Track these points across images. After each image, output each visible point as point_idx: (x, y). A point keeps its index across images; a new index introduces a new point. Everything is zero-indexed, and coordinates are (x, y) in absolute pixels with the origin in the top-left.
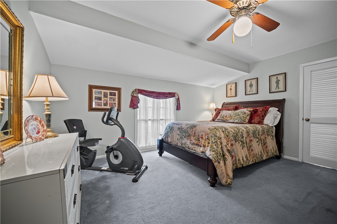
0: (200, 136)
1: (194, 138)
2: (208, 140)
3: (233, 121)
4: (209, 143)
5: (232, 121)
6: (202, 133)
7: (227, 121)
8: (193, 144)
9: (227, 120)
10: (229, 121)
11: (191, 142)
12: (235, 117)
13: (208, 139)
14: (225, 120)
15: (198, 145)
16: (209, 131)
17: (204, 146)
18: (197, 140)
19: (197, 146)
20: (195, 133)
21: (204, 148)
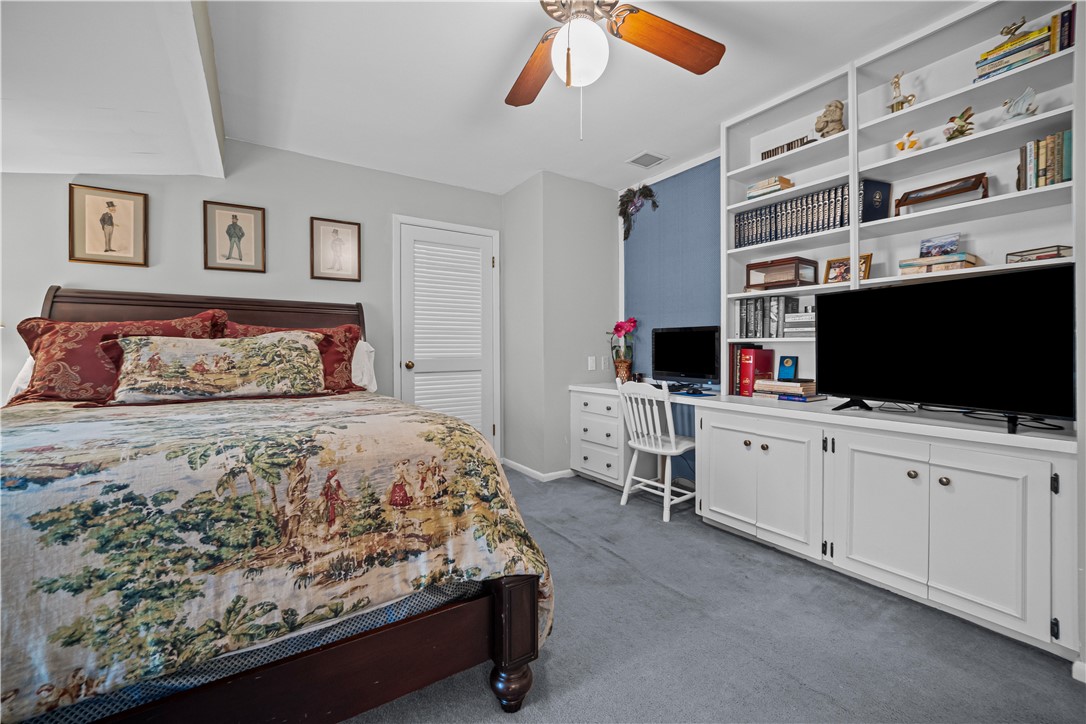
0: (383, 498)
1: (336, 527)
2: (446, 498)
3: (263, 389)
4: (458, 512)
5: (252, 388)
6: (396, 470)
7: (223, 394)
8: (332, 575)
9: (221, 388)
10: (240, 391)
11: (310, 568)
12: (264, 370)
13: (445, 492)
14: (211, 389)
15: (384, 553)
16: (436, 450)
17: (435, 541)
18: (367, 530)
19: (377, 569)
20: (329, 493)
21: (440, 550)
